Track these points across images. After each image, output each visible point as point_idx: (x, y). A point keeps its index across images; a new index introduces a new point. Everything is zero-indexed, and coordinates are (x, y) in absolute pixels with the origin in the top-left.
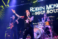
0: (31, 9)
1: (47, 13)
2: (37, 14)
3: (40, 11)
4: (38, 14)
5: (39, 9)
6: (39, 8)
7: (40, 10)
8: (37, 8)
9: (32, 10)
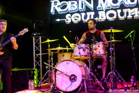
0: (53, 4)
1: (100, 18)
2: (70, 21)
3: (79, 12)
4: (74, 21)
5: (76, 7)
6: (76, 2)
7: (80, 8)
8: (72, 3)
9: (56, 7)
